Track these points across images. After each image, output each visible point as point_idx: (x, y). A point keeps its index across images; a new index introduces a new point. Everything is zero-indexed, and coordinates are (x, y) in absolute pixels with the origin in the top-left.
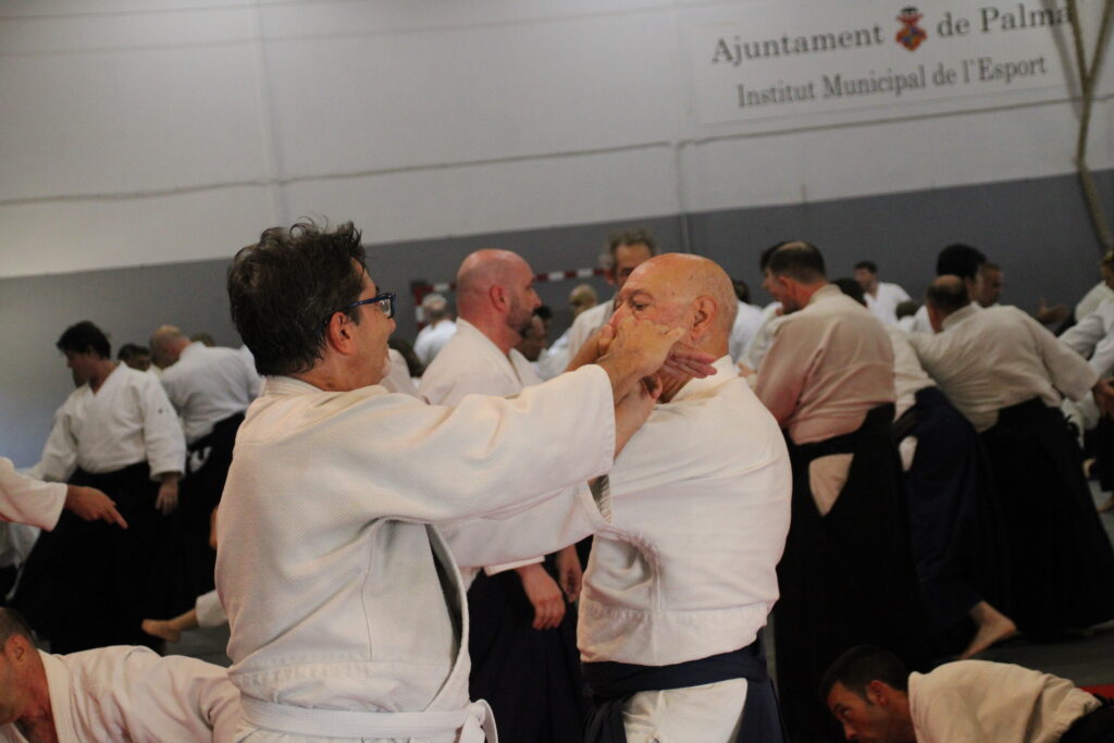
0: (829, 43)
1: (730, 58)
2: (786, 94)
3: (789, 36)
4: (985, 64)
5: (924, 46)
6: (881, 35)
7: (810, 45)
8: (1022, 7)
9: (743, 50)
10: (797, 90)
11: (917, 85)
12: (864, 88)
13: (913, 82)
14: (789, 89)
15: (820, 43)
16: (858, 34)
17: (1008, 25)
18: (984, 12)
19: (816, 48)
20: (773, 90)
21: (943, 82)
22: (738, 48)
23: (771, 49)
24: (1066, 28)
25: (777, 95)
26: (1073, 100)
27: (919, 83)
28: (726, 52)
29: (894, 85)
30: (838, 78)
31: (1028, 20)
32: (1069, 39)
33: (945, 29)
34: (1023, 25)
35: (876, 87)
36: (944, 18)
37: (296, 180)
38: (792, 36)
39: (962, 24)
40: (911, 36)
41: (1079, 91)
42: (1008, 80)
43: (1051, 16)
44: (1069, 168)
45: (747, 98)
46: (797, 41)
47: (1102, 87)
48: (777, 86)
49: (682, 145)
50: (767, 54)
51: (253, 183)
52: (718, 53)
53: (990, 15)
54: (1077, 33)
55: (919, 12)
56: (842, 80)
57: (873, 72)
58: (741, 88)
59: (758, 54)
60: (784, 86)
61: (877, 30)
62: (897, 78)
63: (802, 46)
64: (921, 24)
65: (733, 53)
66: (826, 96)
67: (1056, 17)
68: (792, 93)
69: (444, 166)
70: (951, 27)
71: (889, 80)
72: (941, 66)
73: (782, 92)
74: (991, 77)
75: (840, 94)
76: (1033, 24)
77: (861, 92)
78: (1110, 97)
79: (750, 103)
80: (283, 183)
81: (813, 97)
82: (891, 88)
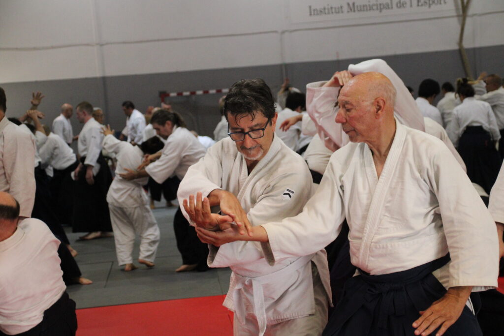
2: (330, 10)
10: (335, 8)
11: (389, 8)
12: (365, 8)
13: (387, 6)
14: (332, 8)
20: (325, 9)
21: (400, 7)
25: (326, 11)
26: (458, 16)
27: (390, 7)
29: (379, 8)
30: (354, 4)
35: (371, 8)
37: (107, 44)
41: (461, 12)
42: (430, 7)
44: (455, 47)
45: (313, 12)
47: (470, 12)
48: (326, 7)
49: (283, 32)
51: (88, 45)
56: (356, 5)
57: (369, 2)
58: (310, 7)
60: (329, 7)
62: (380, 5)
66: (348, 12)
68: (333, 10)
69: (175, 39)
71: (377, 5)
73: (328, 9)
74: (422, 5)
75: (354, 11)
77: (364, 10)
78: (475, 15)
79: (314, 14)
80: (102, 45)
81: (342, 12)
82: (377, 9)
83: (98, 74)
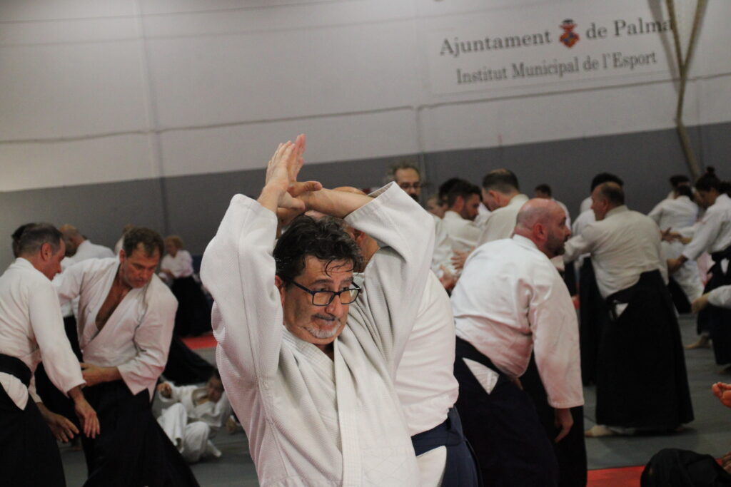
0: (516, 42)
1: (451, 52)
2: (488, 75)
3: (490, 38)
4: (617, 57)
5: (578, 45)
6: (550, 37)
7: (504, 43)
8: (640, 20)
9: (460, 47)
10: (495, 73)
11: (573, 70)
12: (539, 71)
13: (571, 68)
14: (490, 72)
15: (510, 43)
16: (535, 37)
17: (632, 32)
18: (616, 23)
19: (507, 46)
20: (480, 73)
21: (590, 68)
22: (457, 45)
23: (479, 46)
24: (669, 34)
25: (483, 76)
26: (674, 80)
27: (575, 68)
28: (449, 48)
29: (558, 69)
30: (522, 65)
31: (645, 29)
32: (671, 41)
33: (591, 34)
34: (642, 31)
35: (547, 71)
36: (591, 27)
37: (167, 130)
38: (492, 38)
39: (602, 31)
40: (569, 38)
41: (678, 75)
42: (632, 67)
43: (659, 26)
44: (672, 125)
45: (462, 78)
46: (495, 41)
47: (692, 73)
48: (483, 71)
49: (420, 108)
50: (476, 49)
51: (139, 132)
52: (444, 48)
53: (620, 25)
54: (676, 37)
55: (574, 23)
56: (525, 66)
57: (544, 61)
58: (459, 71)
59: (470, 49)
60: (487, 70)
61: (547, 34)
62: (561, 66)
63: (499, 44)
64: (576, 31)
65: (454, 48)
66: (514, 77)
67: (662, 27)
68: (493, 75)
69: (264, 121)
70: (595, 33)
71: (555, 66)
72: (589, 58)
73: (485, 74)
74: (621, 65)
75: (523, 75)
76: (648, 31)
77: (537, 74)
78: (698, 78)
79: (465, 81)
80: (158, 132)
81: (506, 77)
82: (556, 72)
83: (153, 174)
